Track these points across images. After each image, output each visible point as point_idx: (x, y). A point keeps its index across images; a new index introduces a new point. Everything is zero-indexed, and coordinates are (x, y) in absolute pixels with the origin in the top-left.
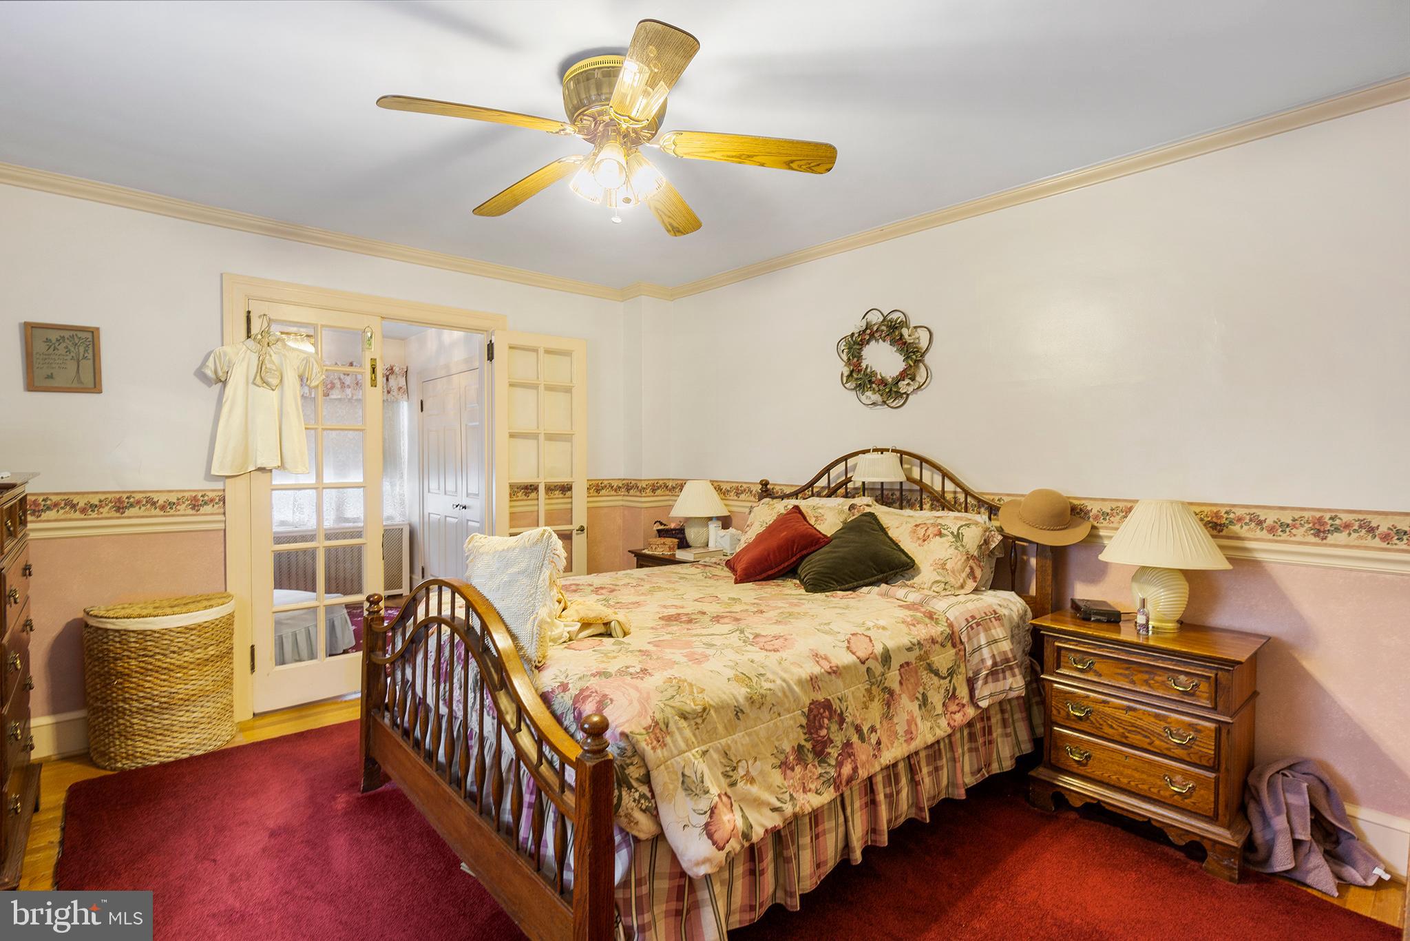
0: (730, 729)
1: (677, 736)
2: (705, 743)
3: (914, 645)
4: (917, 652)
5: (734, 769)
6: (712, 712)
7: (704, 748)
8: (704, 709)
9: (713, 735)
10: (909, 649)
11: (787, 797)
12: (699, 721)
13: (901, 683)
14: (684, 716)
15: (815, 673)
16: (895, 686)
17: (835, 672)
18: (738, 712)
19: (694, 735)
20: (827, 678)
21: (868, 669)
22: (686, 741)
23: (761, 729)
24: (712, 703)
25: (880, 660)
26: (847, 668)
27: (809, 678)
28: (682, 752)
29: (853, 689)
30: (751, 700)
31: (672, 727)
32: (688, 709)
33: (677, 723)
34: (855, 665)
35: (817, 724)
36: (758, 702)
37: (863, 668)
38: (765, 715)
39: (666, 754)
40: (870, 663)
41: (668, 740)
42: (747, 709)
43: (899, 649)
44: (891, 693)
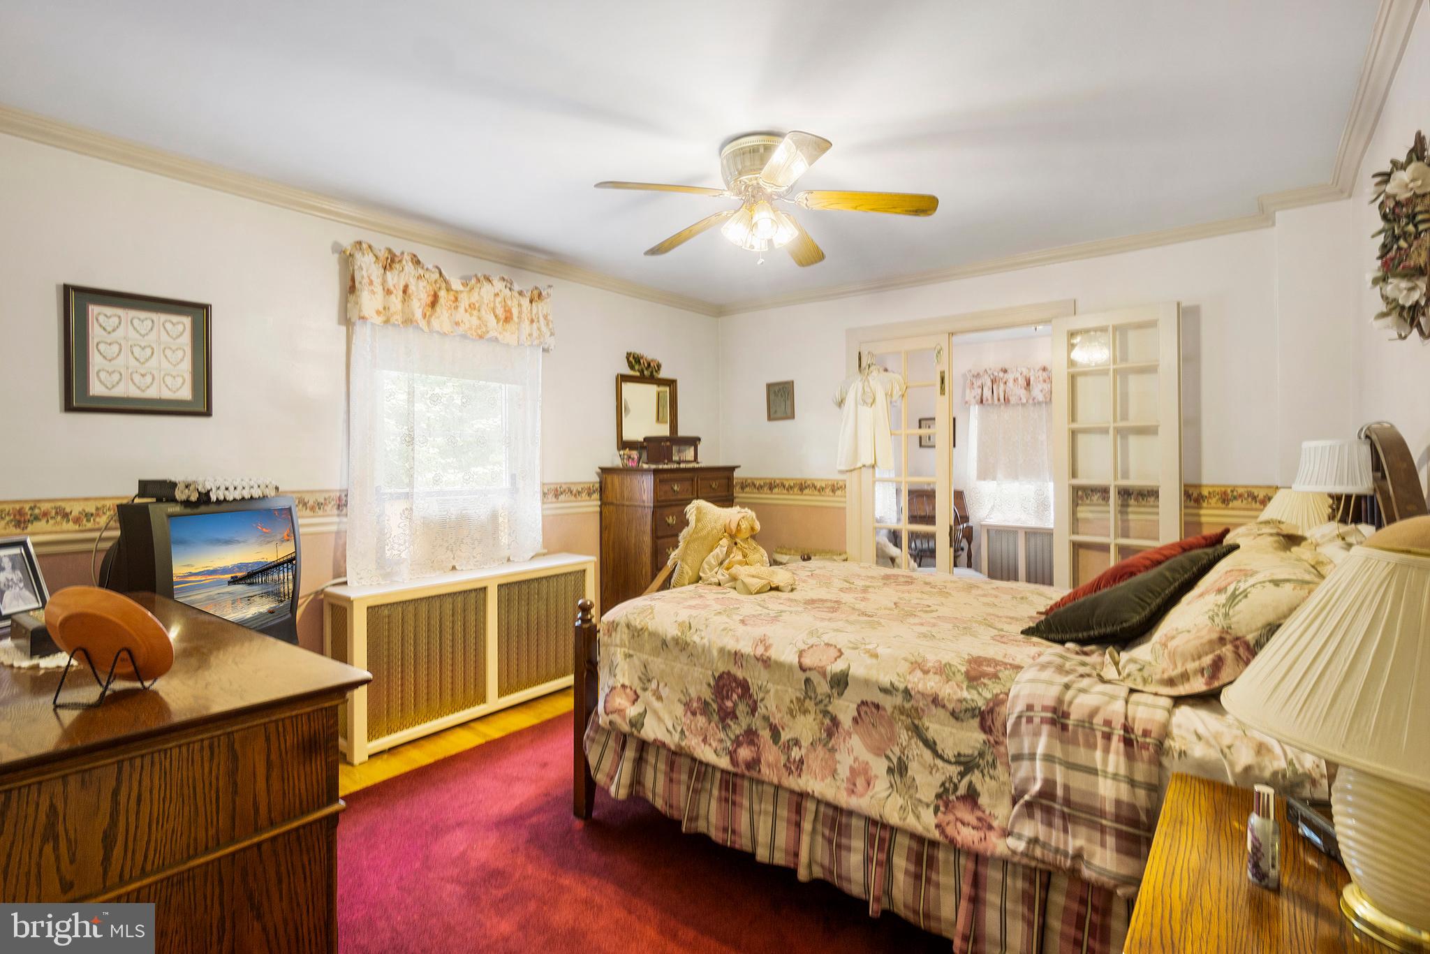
0: (655, 652)
1: (619, 636)
2: (635, 650)
3: (897, 690)
4: (898, 700)
5: (649, 681)
6: (646, 634)
7: (631, 652)
8: (642, 629)
9: (641, 648)
10: (884, 691)
11: (679, 729)
12: (636, 634)
13: (855, 720)
14: (628, 626)
15: (743, 651)
16: (846, 720)
17: (766, 662)
18: (664, 643)
19: (629, 642)
20: (753, 661)
21: (807, 681)
22: (621, 640)
23: (678, 666)
24: (649, 628)
25: (829, 679)
26: (780, 665)
27: (733, 651)
28: (616, 646)
29: (779, 687)
30: (676, 641)
31: (619, 629)
32: (633, 624)
33: (622, 629)
34: (791, 667)
35: (725, 692)
36: (681, 645)
37: (803, 676)
38: (684, 658)
39: (609, 641)
40: (815, 677)
41: (613, 634)
42: (671, 645)
43: (867, 683)
44: (835, 722)
